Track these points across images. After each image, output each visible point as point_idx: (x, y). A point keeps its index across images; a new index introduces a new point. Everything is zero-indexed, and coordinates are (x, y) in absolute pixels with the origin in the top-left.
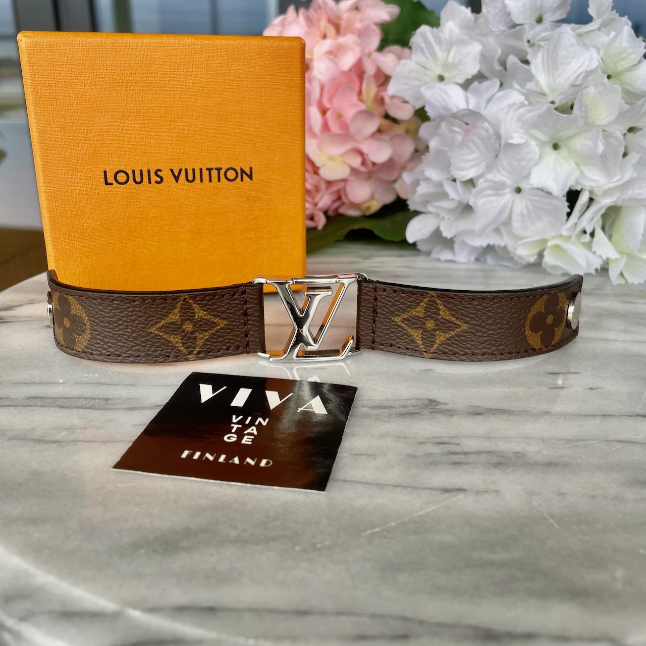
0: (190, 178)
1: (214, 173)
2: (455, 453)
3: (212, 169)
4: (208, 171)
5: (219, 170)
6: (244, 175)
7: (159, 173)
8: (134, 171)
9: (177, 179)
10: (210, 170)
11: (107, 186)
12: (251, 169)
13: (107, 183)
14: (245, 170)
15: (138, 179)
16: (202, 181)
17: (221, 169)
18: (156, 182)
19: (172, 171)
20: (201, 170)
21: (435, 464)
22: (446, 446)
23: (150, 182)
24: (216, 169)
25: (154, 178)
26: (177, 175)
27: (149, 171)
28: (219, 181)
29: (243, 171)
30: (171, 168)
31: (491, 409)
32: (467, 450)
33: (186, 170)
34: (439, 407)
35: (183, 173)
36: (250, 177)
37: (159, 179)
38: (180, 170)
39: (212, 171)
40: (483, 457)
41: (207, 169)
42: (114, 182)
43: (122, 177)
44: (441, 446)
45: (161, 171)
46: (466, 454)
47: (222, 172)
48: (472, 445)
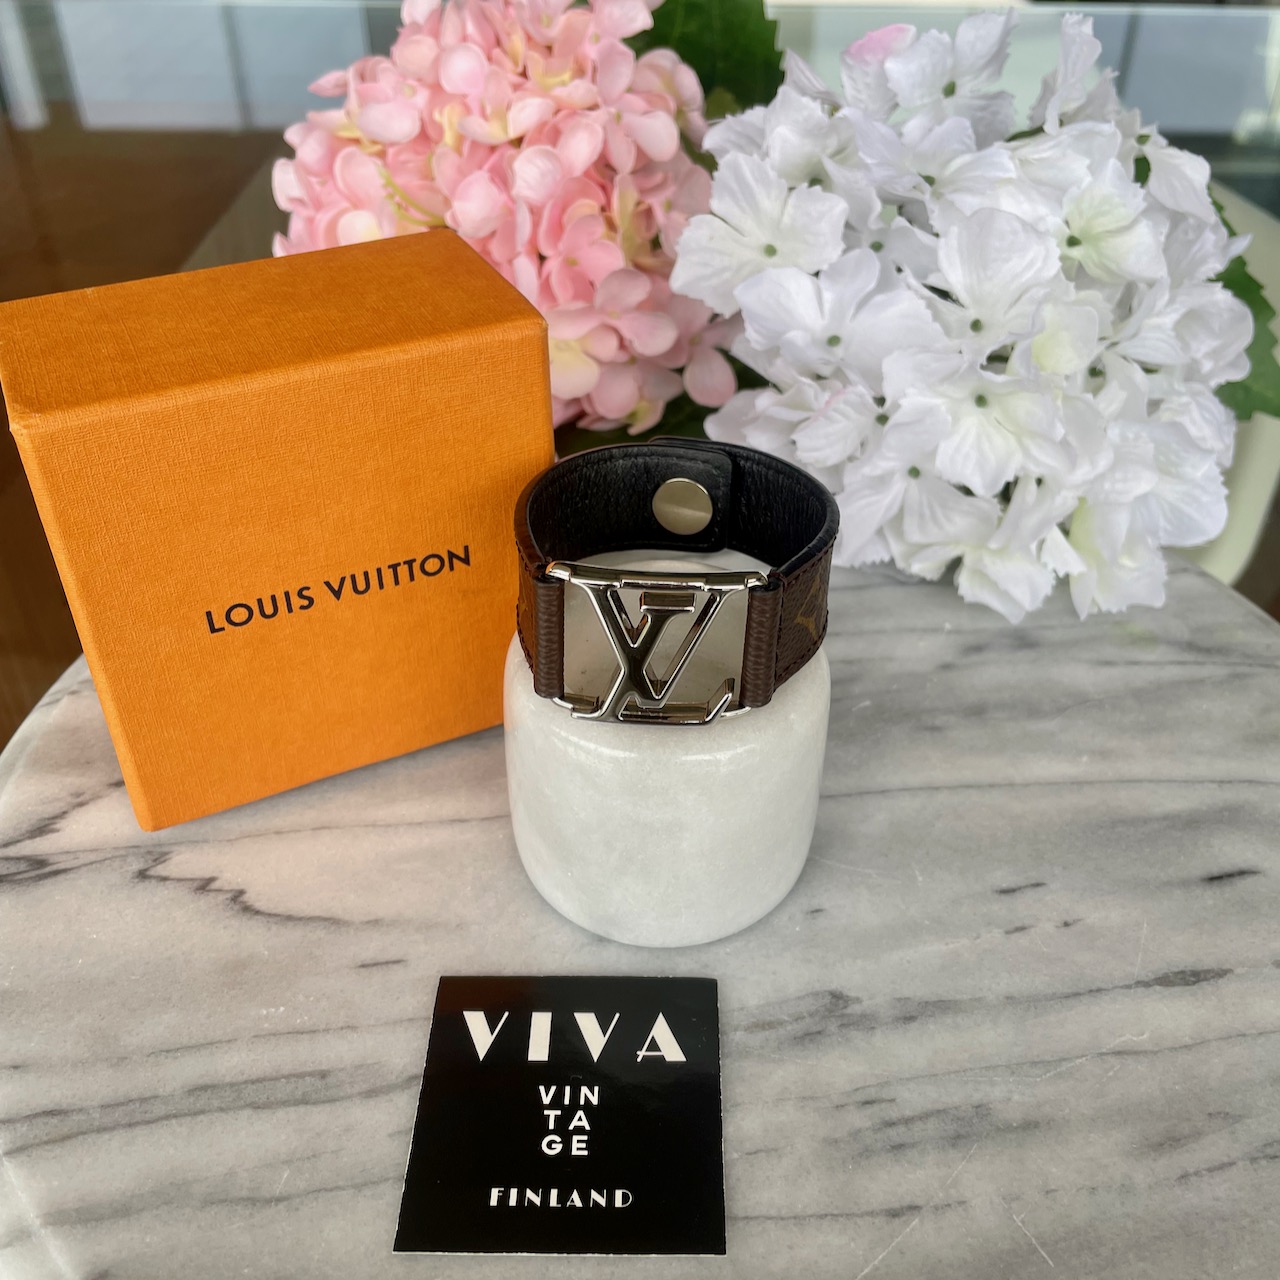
0: (361, 586)
1: (403, 571)
2: (891, 1124)
3: (399, 564)
4: (391, 570)
5: (410, 563)
6: (455, 560)
7: (305, 593)
8: (260, 601)
9: (337, 594)
10: (394, 567)
11: (215, 634)
12: (466, 549)
13: (213, 630)
14: (455, 552)
15: (269, 610)
16: (381, 586)
17: (414, 560)
18: (302, 607)
19: (328, 584)
20: (379, 571)
21: (867, 1153)
22: (876, 1108)
23: (290, 610)
24: (405, 563)
25: (296, 602)
26: (337, 589)
27: (287, 594)
28: (412, 578)
29: (452, 555)
30: (326, 580)
31: (927, 1003)
32: (908, 1113)
33: (353, 577)
34: (849, 1011)
35: (348, 583)
36: (466, 561)
37: (306, 603)
38: (343, 580)
39: (399, 568)
40: (932, 1126)
41: (389, 567)
42: (226, 625)
43: (239, 615)
44: (870, 1110)
45: (308, 588)
46: (907, 1121)
47: (416, 566)
48: (913, 1099)
